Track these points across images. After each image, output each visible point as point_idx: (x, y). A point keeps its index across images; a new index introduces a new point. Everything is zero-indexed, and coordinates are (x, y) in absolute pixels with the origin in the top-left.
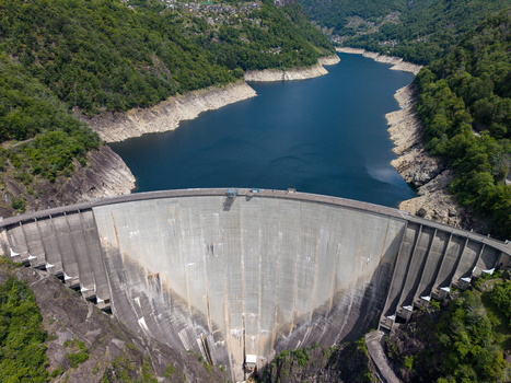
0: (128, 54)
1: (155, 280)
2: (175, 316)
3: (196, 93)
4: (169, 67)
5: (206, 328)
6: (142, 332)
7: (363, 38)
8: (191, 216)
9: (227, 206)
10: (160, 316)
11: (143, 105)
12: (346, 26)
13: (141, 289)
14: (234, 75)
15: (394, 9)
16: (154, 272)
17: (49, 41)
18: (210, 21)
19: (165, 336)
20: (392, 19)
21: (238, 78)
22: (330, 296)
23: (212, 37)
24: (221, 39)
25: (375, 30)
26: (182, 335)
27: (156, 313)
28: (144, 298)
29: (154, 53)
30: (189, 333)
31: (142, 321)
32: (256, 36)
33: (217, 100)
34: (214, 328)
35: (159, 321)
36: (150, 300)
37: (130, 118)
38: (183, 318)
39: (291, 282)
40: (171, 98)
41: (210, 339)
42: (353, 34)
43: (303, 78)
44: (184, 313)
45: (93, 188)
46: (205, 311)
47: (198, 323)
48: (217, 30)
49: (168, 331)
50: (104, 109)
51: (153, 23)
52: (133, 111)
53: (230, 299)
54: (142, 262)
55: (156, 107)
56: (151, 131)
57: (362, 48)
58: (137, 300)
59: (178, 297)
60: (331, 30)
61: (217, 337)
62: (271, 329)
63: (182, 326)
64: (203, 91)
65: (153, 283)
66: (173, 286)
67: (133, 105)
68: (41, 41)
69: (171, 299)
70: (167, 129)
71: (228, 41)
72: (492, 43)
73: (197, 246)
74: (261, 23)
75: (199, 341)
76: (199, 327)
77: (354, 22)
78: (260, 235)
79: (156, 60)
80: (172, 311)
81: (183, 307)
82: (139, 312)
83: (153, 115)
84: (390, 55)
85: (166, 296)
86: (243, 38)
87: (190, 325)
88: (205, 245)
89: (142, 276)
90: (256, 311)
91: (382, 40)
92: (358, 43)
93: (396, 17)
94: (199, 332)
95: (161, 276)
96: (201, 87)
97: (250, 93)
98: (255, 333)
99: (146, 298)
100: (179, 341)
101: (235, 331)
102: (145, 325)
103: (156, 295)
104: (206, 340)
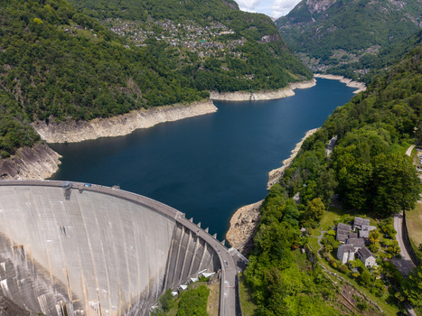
0: (106, 78)
1: (20, 250)
2: (37, 282)
3: (160, 108)
4: (141, 88)
5: (66, 296)
7: (344, 67)
8: (42, 202)
9: (68, 195)
10: (22, 280)
11: (104, 116)
12: (331, 57)
13: (8, 256)
14: (201, 95)
15: (374, 43)
16: (19, 244)
17: (45, 69)
18: (201, 55)
19: (24, 298)
20: (373, 51)
21: (204, 97)
22: (147, 282)
23: (199, 66)
24: (206, 67)
25: (356, 60)
26: (41, 300)
27: (20, 278)
28: (9, 264)
29: (131, 78)
30: (49, 299)
31: (4, 283)
32: (235, 65)
33: (176, 114)
34: (74, 298)
35: (21, 284)
36: (15, 266)
37: (93, 125)
38: (44, 285)
39: (124, 266)
40: (135, 111)
41: (70, 307)
42: (336, 64)
43: (268, 99)
44: (46, 281)
45: (5, 175)
46: (65, 282)
47: (59, 291)
48: (204, 61)
49: (28, 294)
50: (70, 117)
51: (139, 56)
52: (96, 120)
53: (86, 274)
54: (8, 234)
55: (115, 117)
56: (106, 136)
57: (341, 75)
58: (3, 264)
59: (41, 267)
60: (318, 61)
61: (76, 306)
62: (118, 305)
63: (42, 292)
64: (167, 107)
65: (18, 253)
66: (36, 257)
67: (97, 116)
68: (39, 68)
69: (35, 268)
70: (119, 134)
71: (211, 69)
72: (403, 71)
73: (52, 226)
74: (242, 56)
75: (58, 307)
76: (59, 294)
77: (338, 54)
78: (97, 223)
79: (131, 83)
80: (35, 277)
81: (46, 276)
82: (3, 274)
83: (110, 124)
84: (360, 81)
85: (30, 264)
86: (224, 68)
87: (51, 291)
88: (58, 227)
89: (8, 246)
90: (106, 288)
91: (358, 69)
92: (339, 71)
93: (377, 50)
94: (59, 299)
95: (25, 248)
96: (166, 104)
97: (212, 109)
98: (108, 307)
99: (12, 264)
100: (37, 304)
101: (92, 303)
102: (6, 287)
103: (21, 263)
104: (65, 308)
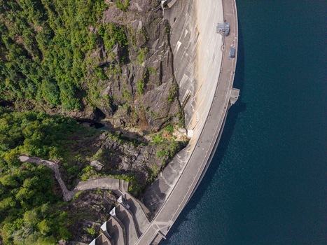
1: (197, 34)
2: (191, 65)
5: (194, 93)
6: (175, 47)
10: (187, 54)
13: (191, 29)
19: (179, 65)
26: (185, 77)
27: (187, 51)
28: (189, 35)
30: (188, 82)
31: (179, 44)
34: (196, 99)
35: (184, 56)
36: (190, 41)
38: (192, 72)
41: (191, 100)
44: (194, 72)
46: (199, 86)
47: (194, 85)
49: (183, 66)
58: (187, 31)
59: (198, 60)
61: (194, 104)
63: (188, 74)
66: (199, 51)
69: (195, 58)
75: (187, 92)
76: (193, 87)
80: (192, 62)
81: (196, 68)
82: (182, 38)
87: (191, 80)
88: (214, 50)
89: (195, 23)
94: (191, 89)
95: (199, 36)
99: (190, 37)
100: (181, 77)
101: (198, 116)
102: (178, 47)
103: (193, 43)
104: (190, 96)
